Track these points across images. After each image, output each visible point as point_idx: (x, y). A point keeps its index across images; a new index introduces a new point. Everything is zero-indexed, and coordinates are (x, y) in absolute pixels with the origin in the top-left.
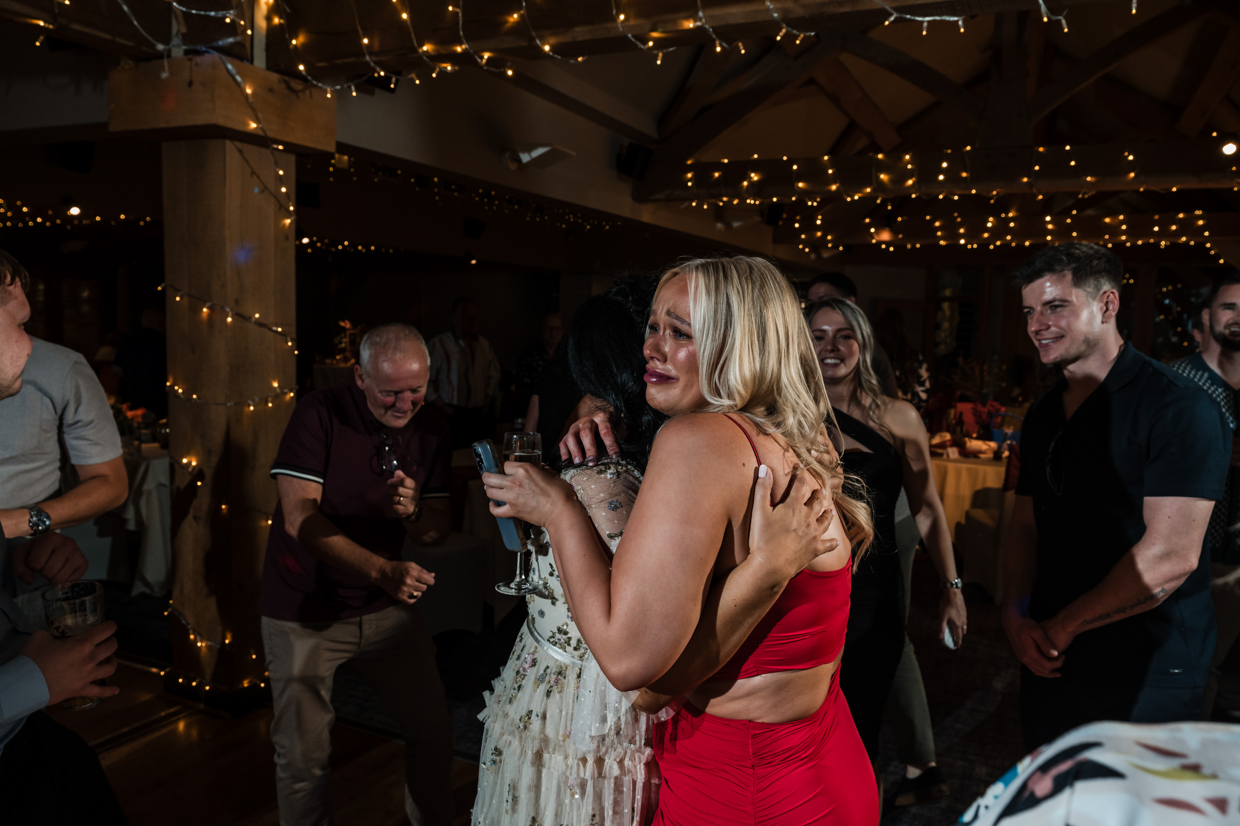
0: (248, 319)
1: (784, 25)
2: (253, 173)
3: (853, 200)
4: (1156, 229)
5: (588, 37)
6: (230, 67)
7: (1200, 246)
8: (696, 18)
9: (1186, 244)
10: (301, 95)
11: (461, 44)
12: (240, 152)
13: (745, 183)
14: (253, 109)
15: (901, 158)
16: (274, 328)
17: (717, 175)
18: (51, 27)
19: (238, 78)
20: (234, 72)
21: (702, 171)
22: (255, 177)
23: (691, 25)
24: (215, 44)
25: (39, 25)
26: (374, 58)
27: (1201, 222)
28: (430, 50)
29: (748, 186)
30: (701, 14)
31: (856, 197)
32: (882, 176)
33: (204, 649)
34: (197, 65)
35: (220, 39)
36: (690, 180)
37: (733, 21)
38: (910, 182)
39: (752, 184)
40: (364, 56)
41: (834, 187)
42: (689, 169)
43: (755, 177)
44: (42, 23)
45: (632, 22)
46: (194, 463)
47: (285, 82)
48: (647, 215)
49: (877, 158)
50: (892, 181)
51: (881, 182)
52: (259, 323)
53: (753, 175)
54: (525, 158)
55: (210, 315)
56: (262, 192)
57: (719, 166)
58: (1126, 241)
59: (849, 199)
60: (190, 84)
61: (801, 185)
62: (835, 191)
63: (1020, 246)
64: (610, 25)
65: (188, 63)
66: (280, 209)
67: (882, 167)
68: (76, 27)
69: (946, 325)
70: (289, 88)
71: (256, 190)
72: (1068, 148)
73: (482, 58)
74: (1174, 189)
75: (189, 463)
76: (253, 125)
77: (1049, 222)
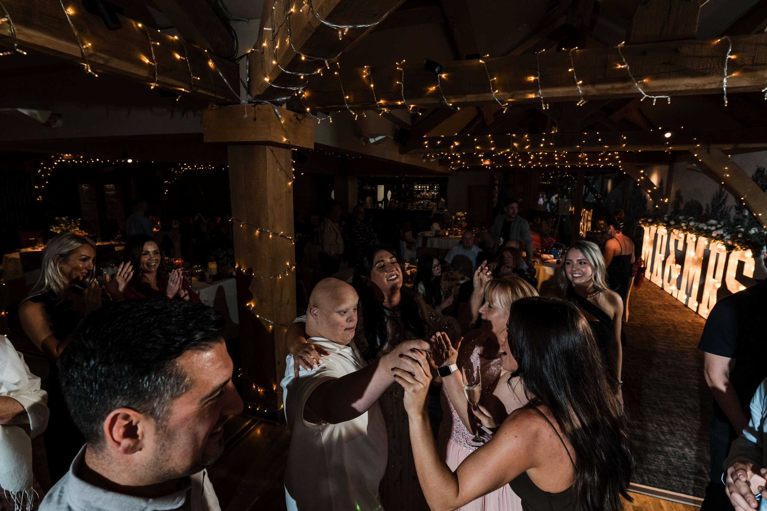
0: (277, 234)
1: (582, 98)
2: (277, 161)
3: (501, 154)
4: (600, 160)
5: (474, 100)
6: (276, 110)
7: (616, 167)
8: (536, 93)
9: (611, 165)
10: (301, 121)
11: (401, 100)
12: (272, 151)
13: (452, 147)
14: (285, 131)
15: (523, 136)
16: (288, 237)
17: (439, 142)
18: (188, 92)
19: (280, 116)
20: (278, 113)
21: (432, 140)
22: (277, 163)
23: (534, 97)
24: (274, 100)
25: (182, 90)
26: (351, 106)
27: (617, 157)
28: (383, 103)
29: (453, 148)
30: (540, 91)
31: (501, 153)
32: (515, 144)
33: (261, 392)
34: (258, 109)
35: (278, 98)
36: (426, 145)
37: (556, 95)
38: (527, 147)
39: (455, 147)
40: (345, 104)
41: (493, 149)
42: (426, 139)
43: (457, 144)
44: (183, 90)
45: (500, 94)
46: (253, 306)
47: (296, 115)
48: (404, 159)
49: (513, 136)
50: (519, 146)
51: (514, 147)
52: (282, 236)
53: (456, 143)
54: (372, 141)
55: (260, 234)
56: (280, 170)
57: (440, 139)
58: (587, 165)
59: (499, 154)
60: (255, 119)
61: (478, 147)
62: (493, 150)
63: (544, 167)
64: (488, 95)
65: (253, 108)
66: (287, 178)
67: (515, 140)
68: (200, 91)
69: (496, 195)
70: (297, 119)
71: (278, 170)
72: (598, 133)
73: (410, 107)
74: (640, 151)
75: (250, 306)
76: (285, 140)
77: (556, 157)
